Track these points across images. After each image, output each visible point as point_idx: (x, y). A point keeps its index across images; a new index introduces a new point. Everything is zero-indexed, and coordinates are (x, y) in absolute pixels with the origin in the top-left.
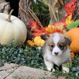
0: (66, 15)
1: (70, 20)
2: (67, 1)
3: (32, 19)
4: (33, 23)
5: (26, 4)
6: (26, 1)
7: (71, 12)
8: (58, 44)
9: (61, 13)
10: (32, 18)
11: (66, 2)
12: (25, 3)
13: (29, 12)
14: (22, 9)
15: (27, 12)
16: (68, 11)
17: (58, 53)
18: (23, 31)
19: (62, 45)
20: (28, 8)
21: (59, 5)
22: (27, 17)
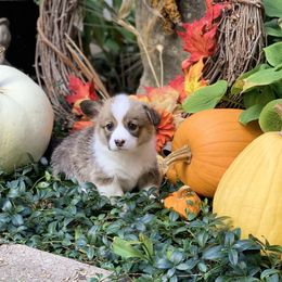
0: (185, 63)
1: (197, 79)
2: (193, 13)
3: (79, 74)
4: (81, 87)
5: (59, 23)
6: (59, 15)
7: (200, 52)
8: (125, 119)
9: (175, 52)
10: (79, 69)
11: (189, 15)
12: (56, 20)
13: (68, 50)
14: (46, 40)
15: (62, 49)
16: (193, 49)
17: (123, 142)
18: (34, 120)
19: (134, 122)
20: (64, 36)
21: (169, 27)
22: (62, 66)
